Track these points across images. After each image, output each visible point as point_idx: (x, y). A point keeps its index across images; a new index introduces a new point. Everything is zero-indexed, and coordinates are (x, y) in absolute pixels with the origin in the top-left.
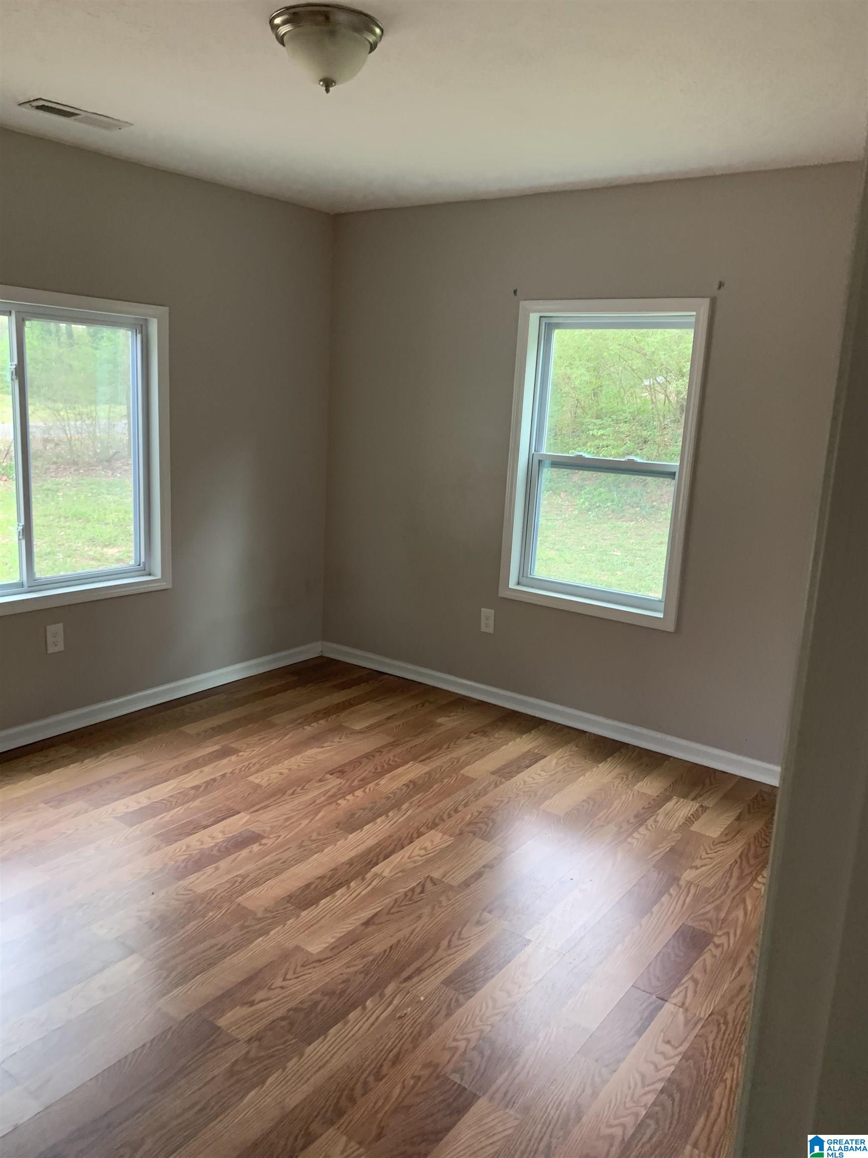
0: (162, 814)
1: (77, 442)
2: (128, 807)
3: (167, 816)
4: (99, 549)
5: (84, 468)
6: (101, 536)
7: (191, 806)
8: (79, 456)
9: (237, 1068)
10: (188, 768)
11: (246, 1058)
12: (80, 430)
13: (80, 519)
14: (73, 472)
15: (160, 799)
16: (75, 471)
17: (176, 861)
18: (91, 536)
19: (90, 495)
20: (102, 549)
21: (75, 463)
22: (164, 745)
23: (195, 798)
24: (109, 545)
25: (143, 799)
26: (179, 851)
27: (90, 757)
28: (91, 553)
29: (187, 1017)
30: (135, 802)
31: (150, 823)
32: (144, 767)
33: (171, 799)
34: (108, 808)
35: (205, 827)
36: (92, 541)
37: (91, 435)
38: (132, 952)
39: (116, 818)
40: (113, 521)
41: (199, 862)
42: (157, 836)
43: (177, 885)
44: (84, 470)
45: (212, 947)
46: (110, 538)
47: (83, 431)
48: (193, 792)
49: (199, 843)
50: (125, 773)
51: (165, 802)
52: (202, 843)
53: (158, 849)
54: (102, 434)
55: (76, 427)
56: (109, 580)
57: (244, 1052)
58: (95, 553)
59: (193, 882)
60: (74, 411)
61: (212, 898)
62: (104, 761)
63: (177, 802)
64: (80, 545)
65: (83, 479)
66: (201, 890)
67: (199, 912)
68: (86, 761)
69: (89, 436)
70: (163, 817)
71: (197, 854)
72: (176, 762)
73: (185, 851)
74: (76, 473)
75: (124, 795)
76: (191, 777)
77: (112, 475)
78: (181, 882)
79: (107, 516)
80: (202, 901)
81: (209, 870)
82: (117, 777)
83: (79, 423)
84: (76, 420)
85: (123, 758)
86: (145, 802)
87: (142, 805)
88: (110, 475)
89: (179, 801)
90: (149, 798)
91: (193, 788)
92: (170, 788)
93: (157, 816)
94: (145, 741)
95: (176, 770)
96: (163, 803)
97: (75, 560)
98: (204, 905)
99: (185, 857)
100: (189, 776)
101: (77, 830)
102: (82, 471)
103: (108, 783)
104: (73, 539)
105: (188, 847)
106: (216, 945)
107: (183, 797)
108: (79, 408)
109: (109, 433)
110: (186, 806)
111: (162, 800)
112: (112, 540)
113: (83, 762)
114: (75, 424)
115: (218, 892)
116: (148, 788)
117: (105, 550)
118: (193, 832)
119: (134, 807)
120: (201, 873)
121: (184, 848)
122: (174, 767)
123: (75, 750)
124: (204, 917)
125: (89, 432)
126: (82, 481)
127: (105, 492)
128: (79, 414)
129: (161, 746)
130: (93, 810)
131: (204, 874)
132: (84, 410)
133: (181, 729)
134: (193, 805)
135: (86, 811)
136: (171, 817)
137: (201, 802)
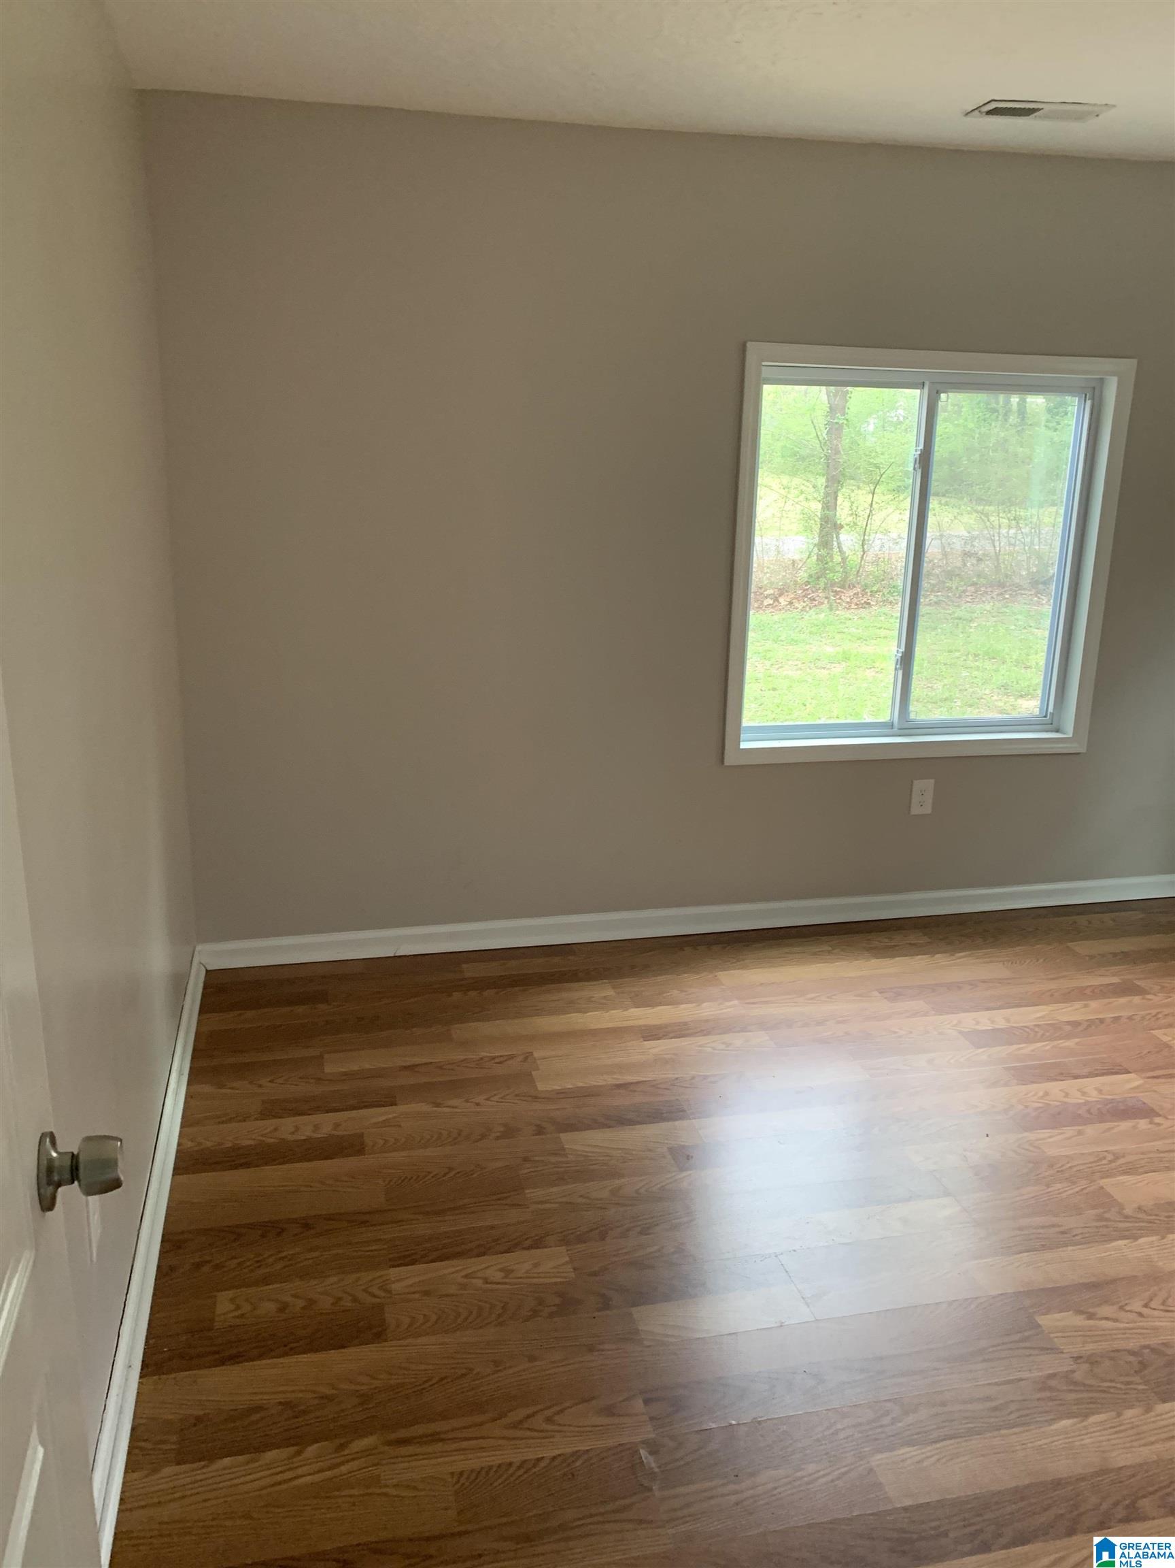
0: (1020, 1044)
1: (1007, 557)
2: (978, 1023)
3: (1028, 1049)
4: (1012, 699)
5: (1010, 592)
6: (1017, 683)
7: (1061, 1045)
8: (1007, 576)
9: (1053, 1383)
10: (1067, 997)
11: (1067, 1377)
12: (1013, 541)
13: (994, 659)
14: (995, 597)
15: (1021, 1025)
16: (998, 595)
17: (1026, 1107)
18: (1005, 681)
19: (1013, 627)
20: (1016, 700)
21: (1001, 585)
22: (1042, 960)
23: (1068, 1037)
24: (1026, 695)
25: (999, 1019)
26: (1034, 1095)
27: (945, 952)
28: (1000, 704)
29: (1001, 1294)
30: (989, 1019)
31: (1002, 1051)
32: (1009, 981)
33: (1037, 1029)
34: (954, 1018)
35: (1076, 1077)
36: (1005, 688)
37: (1027, 548)
38: (947, 1194)
39: (960, 1032)
40: (1037, 664)
41: (1059, 1117)
42: (1007, 1069)
43: (1020, 1136)
44: (1010, 595)
45: (1053, 1226)
46: (1029, 686)
47: (1018, 542)
48: (1068, 1028)
49: (1063, 1094)
50: (984, 982)
51: (1027, 1030)
52: (1067, 1095)
53: (1006, 1085)
54: (1042, 547)
55: (1008, 537)
56: (1001, 732)
57: (1065, 1369)
58: (1005, 704)
59: (1044, 1139)
60: (1009, 515)
61: (1064, 1168)
62: (958, 961)
63: (1043, 1035)
64: (987, 692)
65: (1007, 607)
66: (1052, 1152)
67: (1044, 1178)
68: (937, 956)
69: (1024, 549)
70: (1022, 1048)
71: (1057, 1106)
72: (1053, 985)
73: (1042, 1098)
74: (1000, 598)
75: (977, 1009)
76: (1070, 1009)
77: (1046, 602)
78: (1026, 1134)
79: (1030, 657)
80: (1051, 1166)
81: (1070, 1131)
82: (973, 984)
83: (1012, 531)
84: (1010, 527)
85: (984, 963)
86: (1001, 1024)
87: (997, 1027)
88: (1044, 602)
89: (1048, 1034)
90: (1008, 1020)
91: (1069, 1023)
92: (1039, 1015)
93: (1012, 1044)
94: (1018, 949)
95: (1052, 995)
96: (1025, 1031)
97: (977, 710)
98: (1051, 1172)
99: (1040, 1105)
100: (1070, 1007)
101: (911, 1032)
102: (1007, 596)
103: (959, 988)
104: (980, 684)
105: (1046, 1094)
106: (1059, 1226)
107: (1054, 1031)
108: (1015, 511)
109: (1051, 545)
110: (1056, 1043)
111: (1025, 1027)
112: (1031, 688)
113: (933, 956)
114: (1008, 533)
115: (1076, 1163)
116: (1012, 1007)
117: (1020, 701)
118: (1058, 1078)
119: (985, 1025)
120: (1057, 1131)
121: (1041, 1094)
122: (1050, 991)
123: (926, 939)
124: (1048, 1186)
125: (1024, 544)
126: (1005, 609)
127: (1032, 625)
128: (1015, 519)
129: (1038, 961)
130: (935, 1015)
131: (1062, 1133)
132: (1022, 514)
133: (1069, 944)
134: (1064, 1045)
135: (926, 1014)
136: (1033, 1051)
137: (1077, 1044)
